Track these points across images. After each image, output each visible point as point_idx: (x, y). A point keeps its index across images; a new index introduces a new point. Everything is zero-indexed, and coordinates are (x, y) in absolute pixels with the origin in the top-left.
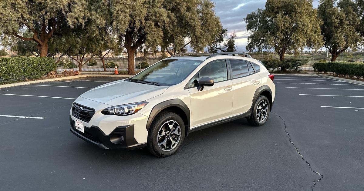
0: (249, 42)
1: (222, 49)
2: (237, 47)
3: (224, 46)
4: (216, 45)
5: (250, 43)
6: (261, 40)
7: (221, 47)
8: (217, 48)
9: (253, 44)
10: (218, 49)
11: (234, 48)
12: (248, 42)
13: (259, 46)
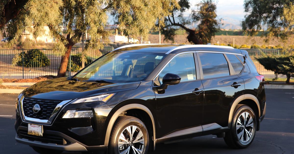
0: (249, 13)
1: (187, 26)
2: (222, 22)
3: (191, 17)
4: (173, 16)
5: (250, 16)
6: (275, 9)
7: (183, 20)
8: (175, 24)
9: (257, 17)
10: (178, 24)
11: (216, 23)
12: (245, 13)
13: (271, 22)
